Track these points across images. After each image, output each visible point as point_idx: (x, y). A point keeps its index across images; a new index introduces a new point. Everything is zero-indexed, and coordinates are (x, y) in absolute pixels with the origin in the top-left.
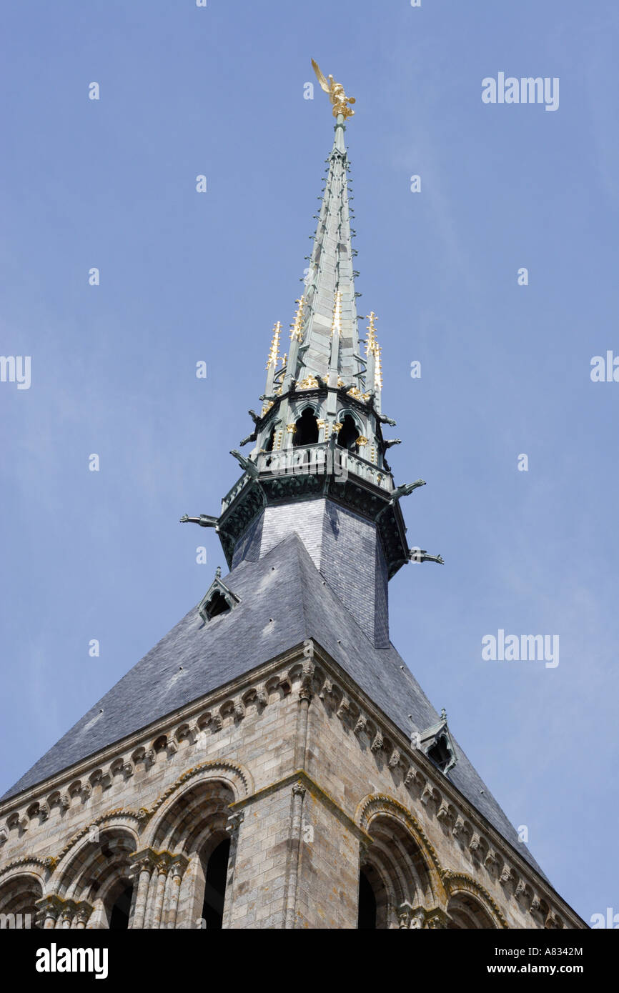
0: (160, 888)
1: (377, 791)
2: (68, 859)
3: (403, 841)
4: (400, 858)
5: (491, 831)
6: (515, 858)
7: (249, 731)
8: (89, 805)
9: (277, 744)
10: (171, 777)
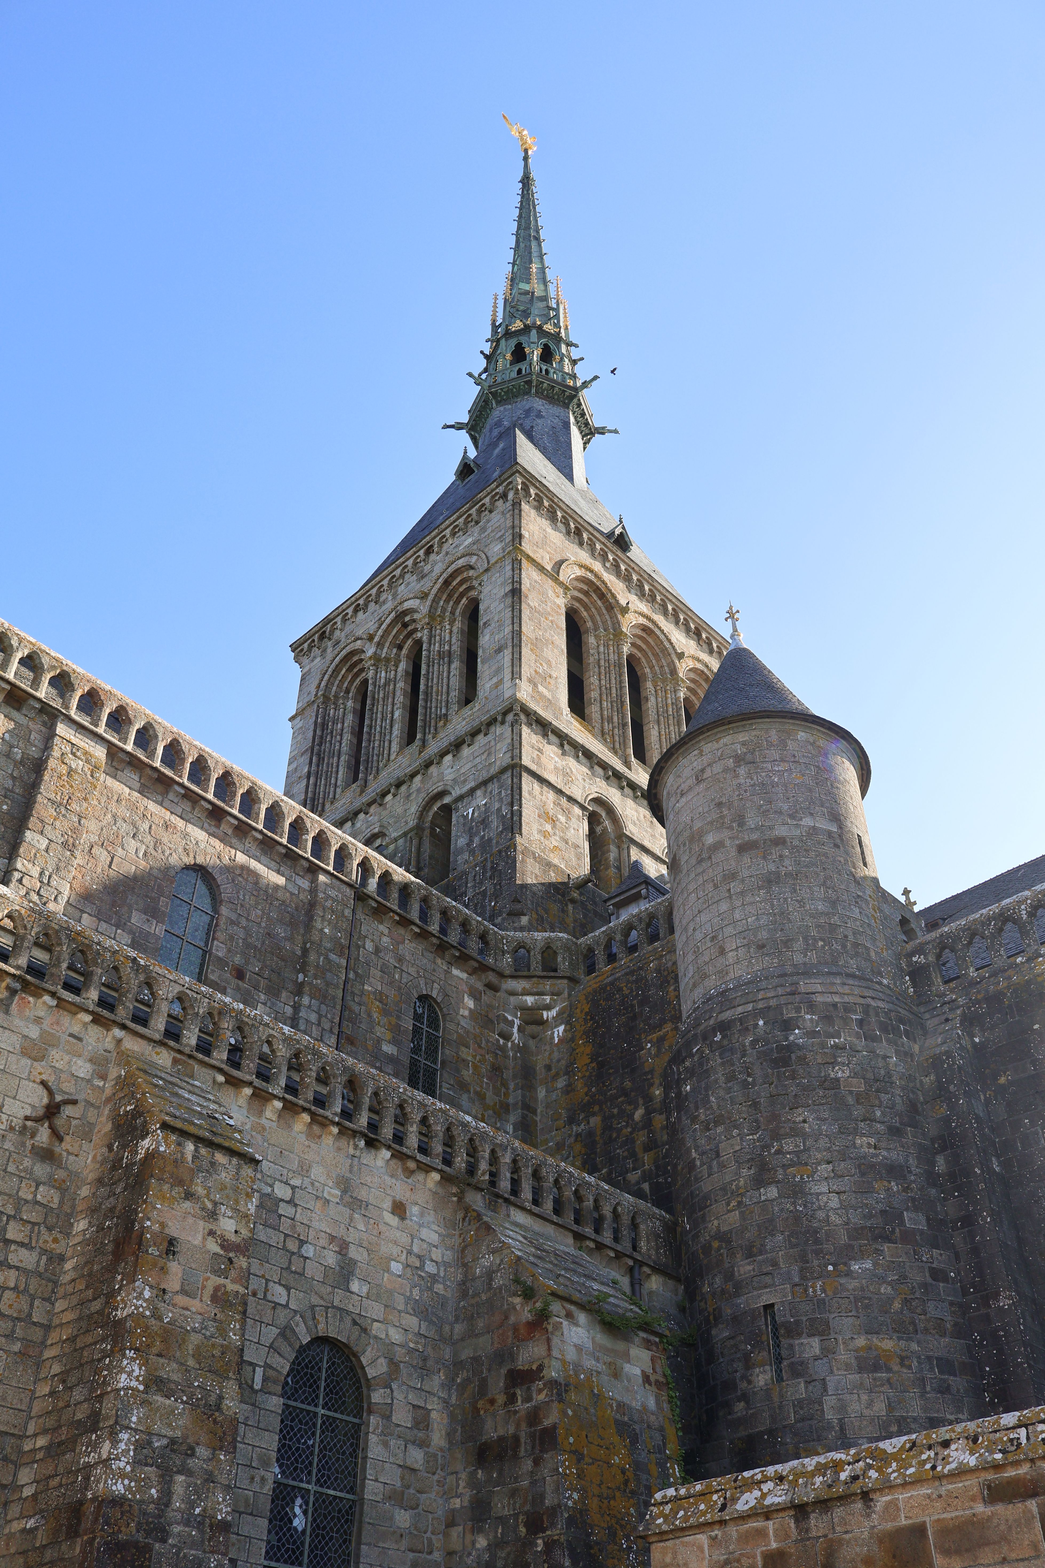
0: (438, 638)
2: (380, 632)
3: (595, 591)
4: (594, 603)
5: (655, 584)
6: (674, 600)
7: (484, 529)
8: (390, 597)
9: (500, 534)
10: (438, 569)
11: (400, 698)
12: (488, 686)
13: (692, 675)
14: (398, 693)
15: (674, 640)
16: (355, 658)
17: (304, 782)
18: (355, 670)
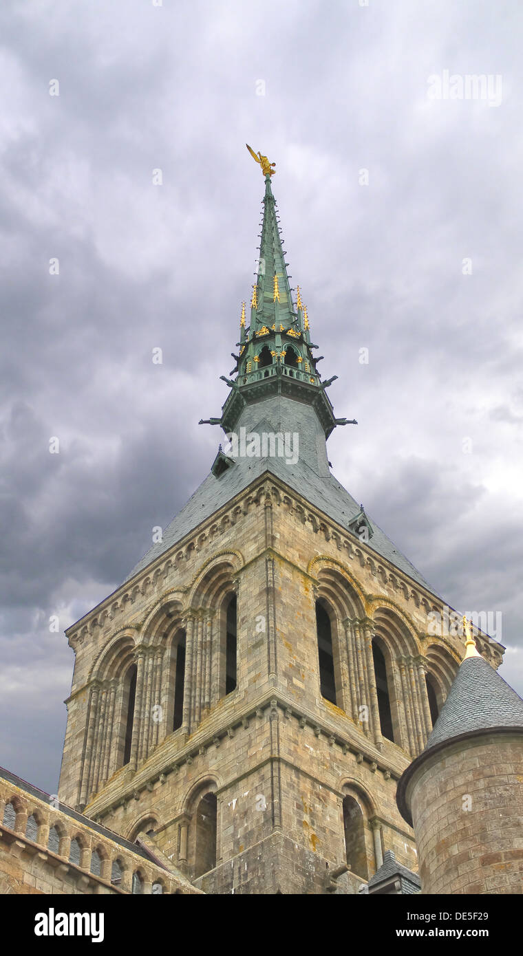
0: (200, 629)
1: (320, 554)
2: (147, 622)
3: (340, 582)
4: (340, 592)
5: (396, 570)
6: (413, 583)
7: (239, 530)
8: (156, 589)
9: (255, 535)
10: (199, 564)
11: (166, 685)
12: (247, 679)
13: (433, 652)
14: (164, 680)
15: (414, 620)
16: (125, 645)
17: (79, 764)
18: (125, 656)
